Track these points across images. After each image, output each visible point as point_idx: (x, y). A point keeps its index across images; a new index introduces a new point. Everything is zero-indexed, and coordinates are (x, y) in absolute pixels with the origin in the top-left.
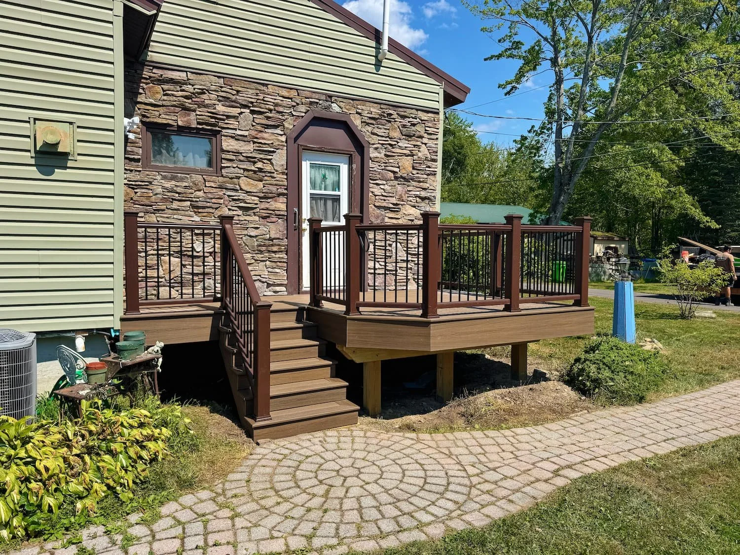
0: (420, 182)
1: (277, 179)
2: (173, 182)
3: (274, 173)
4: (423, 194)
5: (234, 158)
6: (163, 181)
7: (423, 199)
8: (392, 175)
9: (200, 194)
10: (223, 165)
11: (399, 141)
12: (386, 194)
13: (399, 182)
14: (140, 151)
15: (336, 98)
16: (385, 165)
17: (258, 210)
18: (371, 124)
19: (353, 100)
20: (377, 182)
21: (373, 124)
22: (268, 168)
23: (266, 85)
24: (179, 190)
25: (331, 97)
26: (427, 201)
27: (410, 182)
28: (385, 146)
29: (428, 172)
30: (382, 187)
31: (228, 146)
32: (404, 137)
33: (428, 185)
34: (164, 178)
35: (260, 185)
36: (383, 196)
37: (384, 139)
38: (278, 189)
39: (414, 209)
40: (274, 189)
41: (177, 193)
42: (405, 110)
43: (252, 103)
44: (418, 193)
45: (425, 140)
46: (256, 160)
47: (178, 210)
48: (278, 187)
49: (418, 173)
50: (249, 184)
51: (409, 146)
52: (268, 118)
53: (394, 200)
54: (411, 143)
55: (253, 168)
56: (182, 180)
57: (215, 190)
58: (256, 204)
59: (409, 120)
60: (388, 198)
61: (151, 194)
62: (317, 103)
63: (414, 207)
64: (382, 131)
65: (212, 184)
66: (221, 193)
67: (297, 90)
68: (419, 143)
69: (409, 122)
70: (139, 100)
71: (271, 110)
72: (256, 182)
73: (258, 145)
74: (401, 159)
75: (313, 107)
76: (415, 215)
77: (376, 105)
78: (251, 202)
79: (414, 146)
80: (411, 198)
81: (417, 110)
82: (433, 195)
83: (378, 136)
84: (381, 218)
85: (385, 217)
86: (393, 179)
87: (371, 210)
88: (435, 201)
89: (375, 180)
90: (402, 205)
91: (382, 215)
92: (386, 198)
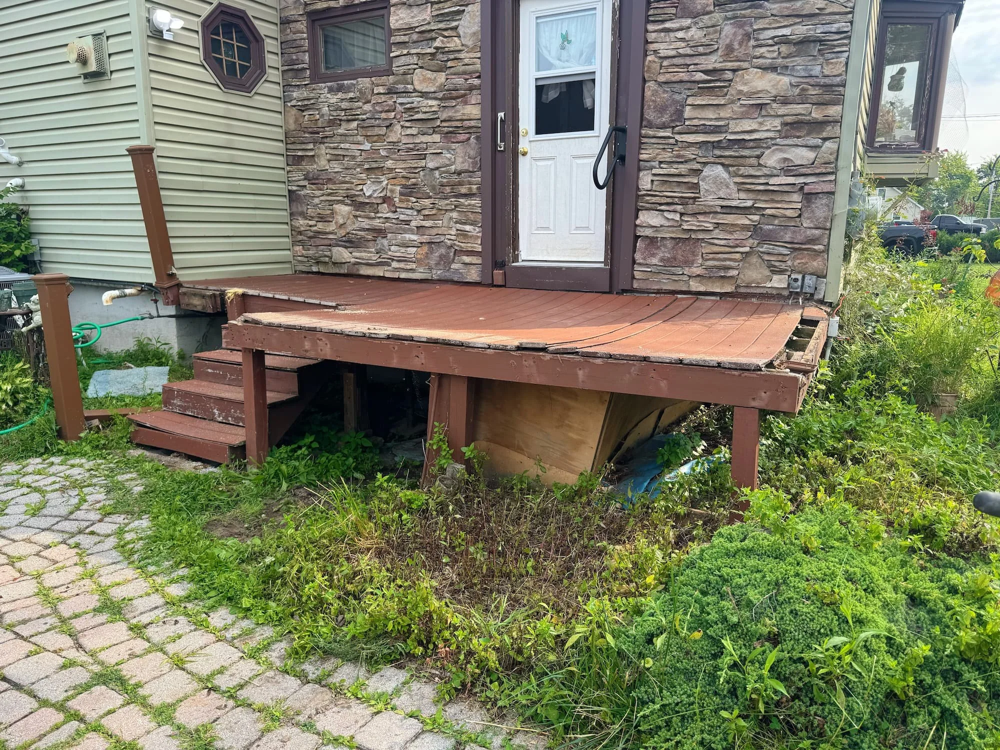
1: (466, 61)
2: (340, 95)
3: (459, 51)
4: (801, 30)
5: (406, 39)
6: (329, 96)
9: (367, 107)
10: (392, 55)
12: (689, 51)
13: (729, 14)
14: (307, 57)
17: (438, 123)
20: (668, 25)
22: (454, 44)
24: (344, 105)
26: (815, 49)
30: (680, 35)
31: (397, 21)
34: (331, 90)
35: (441, 77)
36: (680, 56)
38: (466, 80)
39: (774, 75)
40: (460, 81)
41: (342, 110)
44: (786, 31)
46: (434, 35)
47: (345, 135)
48: (467, 77)
50: (425, 80)
53: (712, 62)
55: (429, 51)
56: (348, 89)
57: (383, 98)
58: (436, 112)
60: (696, 60)
61: (318, 117)
63: (773, 69)
65: (381, 90)
66: (390, 102)
72: (435, 74)
73: (436, 6)
76: (774, 92)
78: (427, 110)
80: (763, 50)
82: (834, 27)
84: (672, 109)
85: (683, 106)
86: (712, 8)
87: (648, 93)
88: (846, 45)
89: (663, 21)
90: (734, 71)
91: (675, 102)
92: (688, 61)
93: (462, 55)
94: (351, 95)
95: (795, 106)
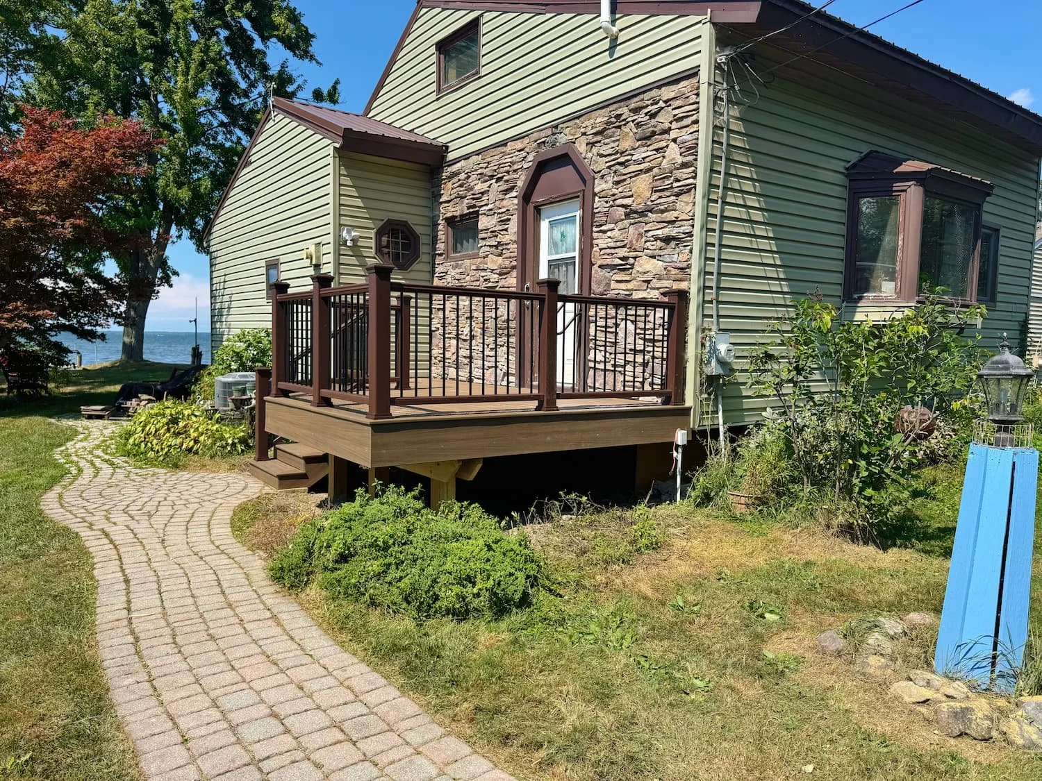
0: (662, 212)
1: (511, 250)
2: (456, 270)
3: (508, 244)
4: (666, 231)
5: (485, 236)
6: (452, 270)
7: (667, 240)
8: (621, 211)
10: (479, 246)
11: (632, 152)
12: (612, 245)
13: (632, 221)
14: (443, 246)
15: (562, 125)
16: (613, 198)
18: (596, 142)
19: (578, 118)
20: (603, 228)
21: (600, 142)
22: (506, 239)
23: (505, 145)
24: (457, 277)
25: (556, 127)
26: (674, 244)
27: (647, 216)
28: (614, 168)
29: (676, 190)
30: (609, 234)
31: (482, 225)
32: (640, 142)
33: (675, 214)
34: (453, 267)
35: (500, 260)
36: (609, 248)
37: (613, 157)
38: (511, 262)
39: (655, 261)
40: (508, 262)
42: (642, 96)
43: (495, 170)
44: (659, 232)
45: (673, 135)
46: (497, 233)
48: (511, 260)
49: (660, 197)
50: (493, 261)
51: (649, 153)
52: (507, 181)
53: (624, 252)
54: (651, 148)
55: (495, 243)
56: (460, 267)
57: (474, 273)
58: (497, 282)
59: (646, 111)
60: (617, 250)
62: (544, 142)
63: (654, 257)
64: (609, 146)
65: (474, 267)
66: (477, 275)
67: (527, 136)
68: (663, 144)
69: (646, 114)
70: (441, 200)
71: (508, 172)
72: (497, 258)
73: (499, 215)
74: (634, 181)
75: (543, 150)
76: (655, 272)
77: (604, 110)
78: (493, 280)
79: (657, 150)
80: (649, 244)
81: (659, 87)
82: (681, 230)
83: (606, 156)
84: (604, 283)
85: (610, 280)
86: (623, 217)
87: (593, 272)
88: (690, 241)
89: (601, 225)
90: (635, 258)
91: (606, 278)
92: (613, 251)
93: (508, 247)
94: (461, 270)
95: (665, 281)
